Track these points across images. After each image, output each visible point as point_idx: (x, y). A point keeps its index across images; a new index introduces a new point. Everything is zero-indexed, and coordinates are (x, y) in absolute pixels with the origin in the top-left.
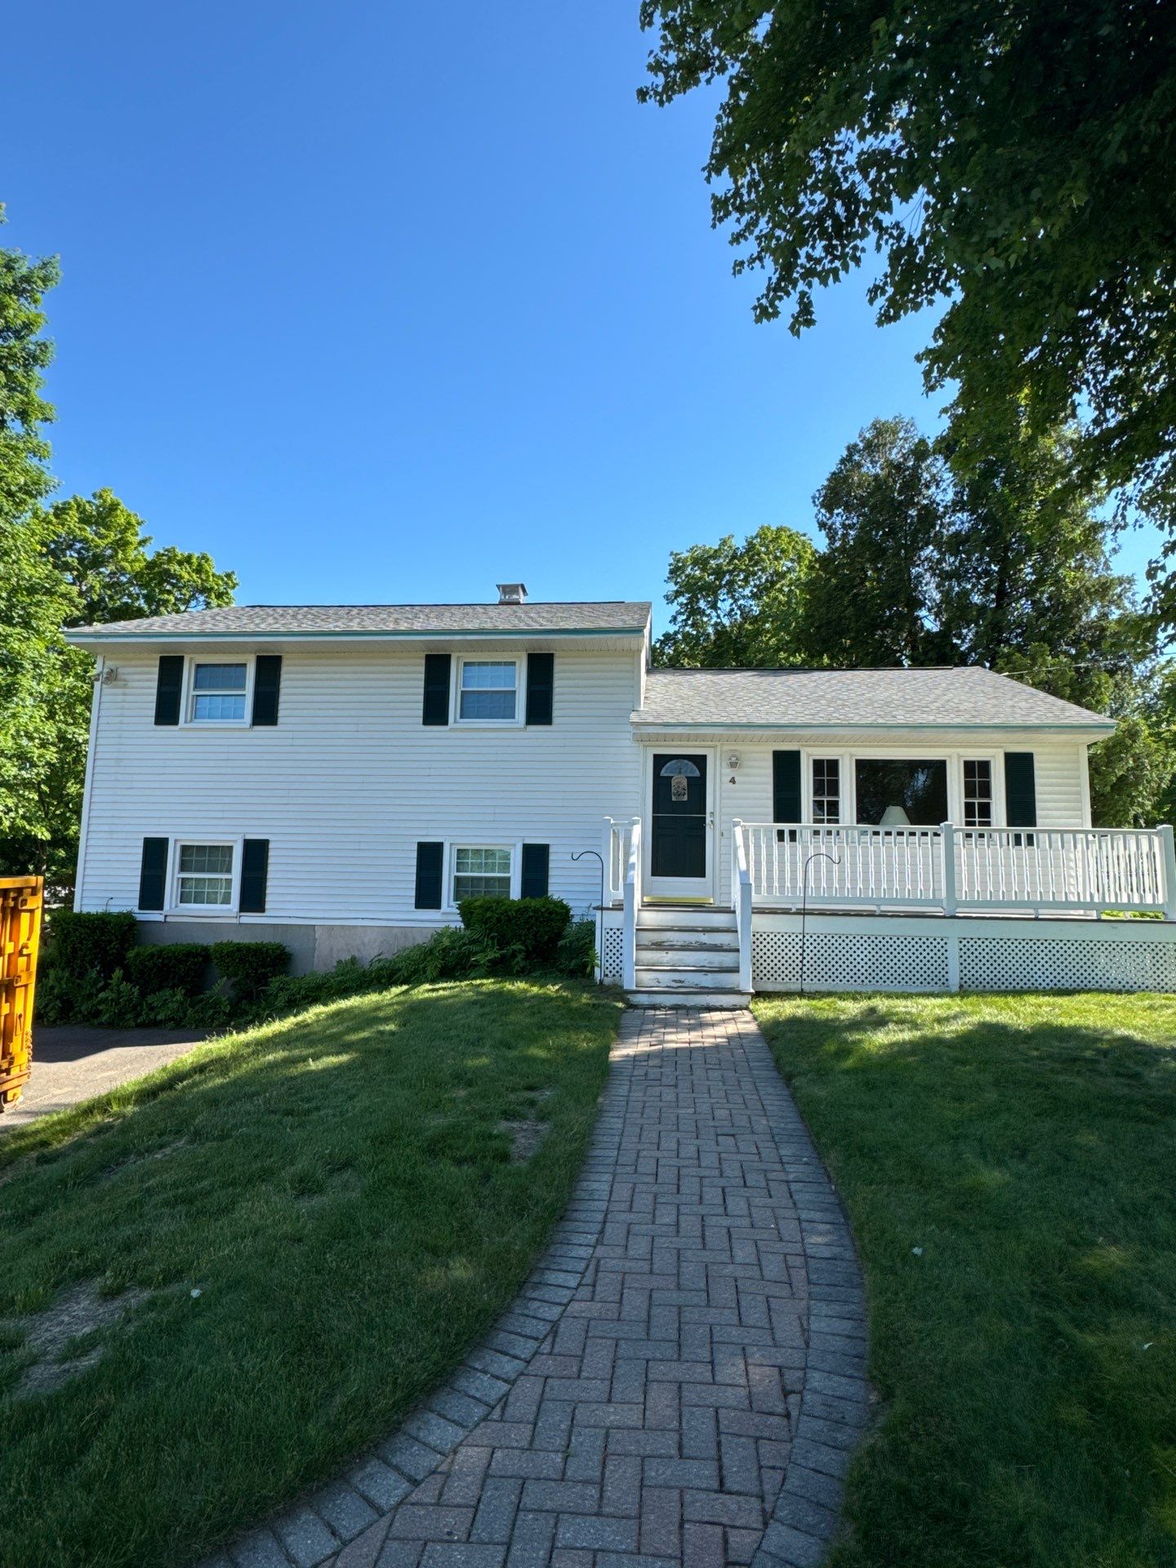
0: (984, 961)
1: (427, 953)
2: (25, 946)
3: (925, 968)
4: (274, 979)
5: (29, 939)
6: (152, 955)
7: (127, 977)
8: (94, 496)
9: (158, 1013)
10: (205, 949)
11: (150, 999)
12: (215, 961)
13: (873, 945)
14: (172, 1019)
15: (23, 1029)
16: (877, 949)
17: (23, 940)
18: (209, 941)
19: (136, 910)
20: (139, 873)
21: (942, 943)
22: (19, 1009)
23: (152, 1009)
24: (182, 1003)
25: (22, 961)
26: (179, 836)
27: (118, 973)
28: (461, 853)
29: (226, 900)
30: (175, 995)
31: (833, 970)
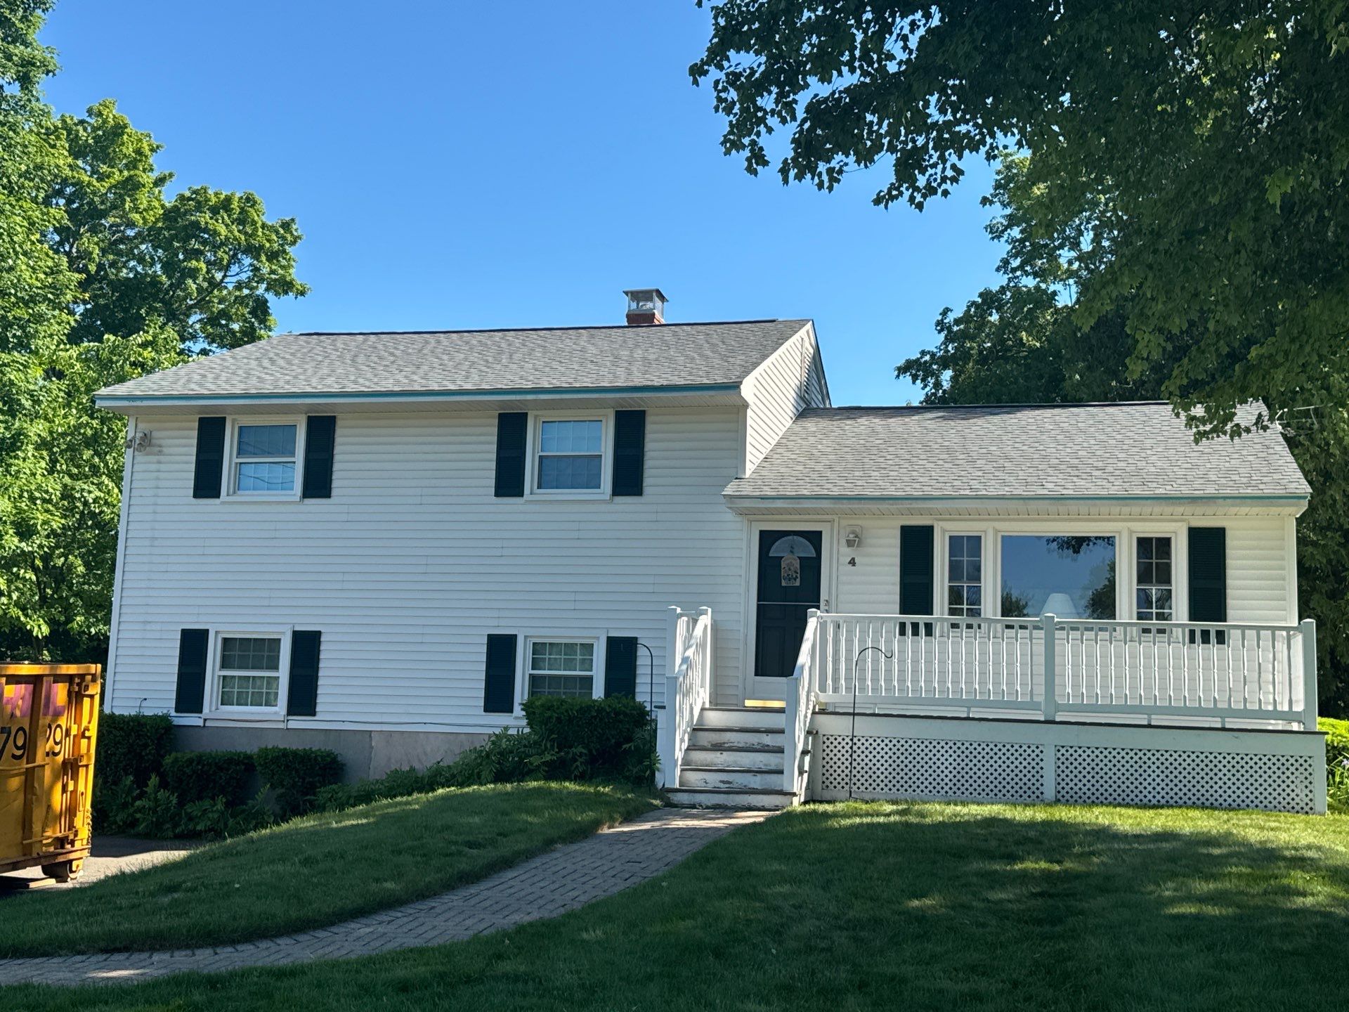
0: (1084, 772)
1: (483, 757)
2: (87, 729)
3: (1017, 779)
4: (322, 789)
5: (89, 722)
6: (190, 761)
7: (163, 784)
8: (90, 112)
9: (198, 823)
10: (249, 757)
11: (189, 808)
12: (259, 768)
13: (959, 752)
14: (210, 830)
15: (84, 806)
16: (963, 756)
17: (84, 723)
18: (252, 748)
19: (173, 713)
20: (176, 670)
21: (1037, 751)
22: (81, 788)
23: (191, 819)
24: (222, 813)
25: (84, 742)
26: (221, 628)
27: (154, 780)
28: (538, 648)
29: (270, 701)
30: (215, 805)
31: (914, 779)
